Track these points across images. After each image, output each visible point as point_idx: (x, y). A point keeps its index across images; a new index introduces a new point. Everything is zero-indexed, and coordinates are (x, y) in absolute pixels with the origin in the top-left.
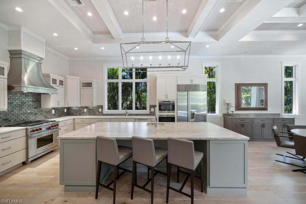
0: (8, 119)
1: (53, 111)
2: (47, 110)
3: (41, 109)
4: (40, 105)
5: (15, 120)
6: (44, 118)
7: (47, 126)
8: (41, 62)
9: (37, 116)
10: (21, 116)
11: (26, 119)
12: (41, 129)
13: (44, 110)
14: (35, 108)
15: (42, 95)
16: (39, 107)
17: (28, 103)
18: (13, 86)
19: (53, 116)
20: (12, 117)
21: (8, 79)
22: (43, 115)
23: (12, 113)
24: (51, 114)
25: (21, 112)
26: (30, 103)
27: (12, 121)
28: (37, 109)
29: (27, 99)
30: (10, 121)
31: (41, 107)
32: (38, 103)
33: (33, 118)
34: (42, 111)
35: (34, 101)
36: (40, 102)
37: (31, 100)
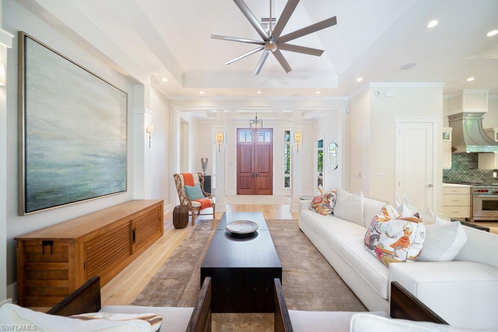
0: (447, 177)
1: (495, 175)
2: (486, 172)
3: (478, 170)
4: (477, 165)
5: (453, 179)
6: (482, 181)
7: (494, 190)
8: (482, 117)
9: (473, 177)
10: (457, 175)
11: (462, 179)
12: (487, 191)
13: (482, 172)
14: (471, 169)
15: (479, 154)
16: (476, 167)
17: (464, 163)
18: (456, 147)
19: (494, 181)
20: (450, 175)
21: (452, 142)
22: (480, 177)
23: (450, 172)
24: (491, 177)
25: (457, 172)
26: (466, 163)
27: (450, 179)
28: (473, 170)
29: (463, 160)
30: (448, 179)
31: (477, 168)
32: (475, 163)
33: (469, 179)
34: (479, 172)
35: (469, 162)
36: (477, 162)
37: (467, 160)
